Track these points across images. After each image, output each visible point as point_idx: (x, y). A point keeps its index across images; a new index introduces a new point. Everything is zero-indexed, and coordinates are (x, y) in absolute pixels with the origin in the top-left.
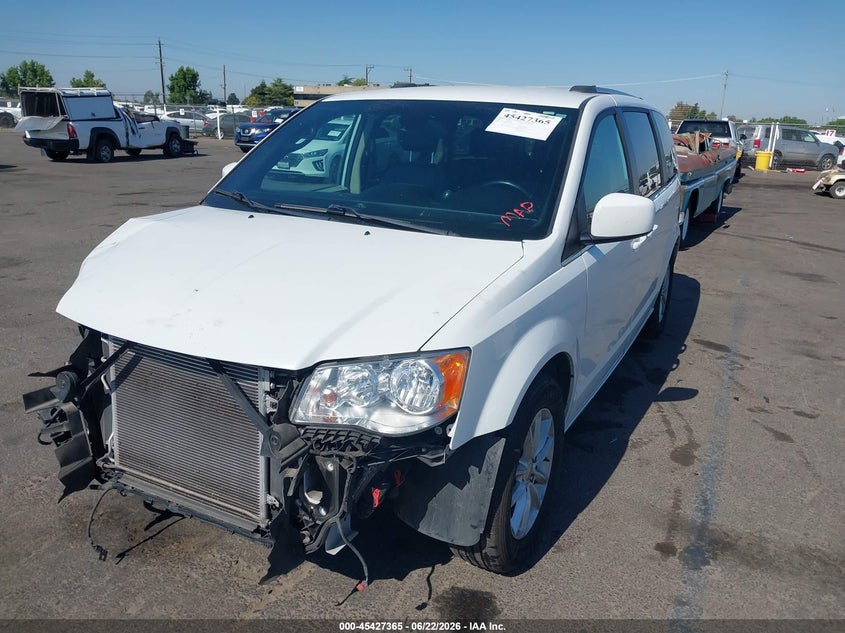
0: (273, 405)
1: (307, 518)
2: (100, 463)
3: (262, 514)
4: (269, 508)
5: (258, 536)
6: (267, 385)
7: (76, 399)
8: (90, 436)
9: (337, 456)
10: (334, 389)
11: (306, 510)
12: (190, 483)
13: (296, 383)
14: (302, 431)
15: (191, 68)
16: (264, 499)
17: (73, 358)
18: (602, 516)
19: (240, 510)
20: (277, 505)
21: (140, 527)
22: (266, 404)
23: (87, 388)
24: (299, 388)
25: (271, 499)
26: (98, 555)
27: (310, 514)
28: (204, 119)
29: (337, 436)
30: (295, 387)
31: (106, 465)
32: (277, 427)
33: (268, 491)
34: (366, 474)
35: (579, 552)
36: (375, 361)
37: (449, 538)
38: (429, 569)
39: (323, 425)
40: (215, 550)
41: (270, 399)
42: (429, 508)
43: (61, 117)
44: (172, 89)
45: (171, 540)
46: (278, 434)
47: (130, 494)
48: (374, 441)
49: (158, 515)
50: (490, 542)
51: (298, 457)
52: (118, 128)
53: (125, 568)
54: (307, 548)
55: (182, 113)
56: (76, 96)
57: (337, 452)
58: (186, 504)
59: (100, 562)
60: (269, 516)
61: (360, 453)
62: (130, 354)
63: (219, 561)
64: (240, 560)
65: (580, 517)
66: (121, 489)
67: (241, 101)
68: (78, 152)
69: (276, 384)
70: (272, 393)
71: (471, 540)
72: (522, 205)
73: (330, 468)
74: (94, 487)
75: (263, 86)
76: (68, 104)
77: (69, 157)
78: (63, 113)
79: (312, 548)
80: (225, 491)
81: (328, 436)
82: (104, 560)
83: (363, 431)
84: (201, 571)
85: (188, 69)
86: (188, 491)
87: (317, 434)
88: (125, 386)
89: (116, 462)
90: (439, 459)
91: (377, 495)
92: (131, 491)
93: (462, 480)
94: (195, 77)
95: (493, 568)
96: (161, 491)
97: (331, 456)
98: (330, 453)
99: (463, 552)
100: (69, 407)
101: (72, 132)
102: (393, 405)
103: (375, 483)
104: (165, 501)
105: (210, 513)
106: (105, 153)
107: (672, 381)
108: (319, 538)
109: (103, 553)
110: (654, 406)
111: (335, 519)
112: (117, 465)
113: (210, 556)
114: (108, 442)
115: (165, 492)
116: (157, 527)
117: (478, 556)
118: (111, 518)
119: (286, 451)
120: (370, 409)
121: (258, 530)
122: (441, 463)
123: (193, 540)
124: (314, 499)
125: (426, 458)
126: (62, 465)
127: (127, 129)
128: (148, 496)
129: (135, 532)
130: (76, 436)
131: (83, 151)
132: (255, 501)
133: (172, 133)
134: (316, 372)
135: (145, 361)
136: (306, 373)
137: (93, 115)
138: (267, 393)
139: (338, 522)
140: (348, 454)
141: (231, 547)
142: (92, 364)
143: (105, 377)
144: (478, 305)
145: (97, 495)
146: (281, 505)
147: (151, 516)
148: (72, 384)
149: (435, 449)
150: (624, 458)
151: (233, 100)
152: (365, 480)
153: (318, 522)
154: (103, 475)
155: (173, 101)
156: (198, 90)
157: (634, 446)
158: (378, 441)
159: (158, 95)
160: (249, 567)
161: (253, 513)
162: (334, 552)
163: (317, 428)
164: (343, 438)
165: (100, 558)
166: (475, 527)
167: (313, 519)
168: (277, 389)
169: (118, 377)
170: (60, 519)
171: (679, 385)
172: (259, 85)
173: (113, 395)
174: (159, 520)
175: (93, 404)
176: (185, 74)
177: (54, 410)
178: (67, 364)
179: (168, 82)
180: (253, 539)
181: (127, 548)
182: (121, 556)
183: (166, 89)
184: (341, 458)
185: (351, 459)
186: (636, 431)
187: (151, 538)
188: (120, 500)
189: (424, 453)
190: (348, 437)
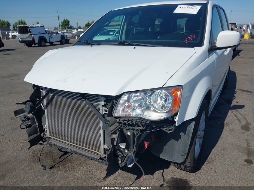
0: (106, 111)
1: (120, 154)
2: (42, 135)
3: (102, 152)
4: (105, 150)
5: (101, 160)
6: (103, 103)
7: (33, 112)
8: (38, 126)
9: (132, 129)
10: (129, 103)
11: (119, 150)
12: (75, 141)
13: (114, 101)
14: (118, 120)
15: (67, 19)
16: (103, 146)
17: (31, 97)
18: (221, 150)
19: (94, 151)
20: (108, 149)
21: (58, 157)
22: (103, 110)
23: (36, 108)
24: (116, 103)
25: (106, 147)
26: (43, 168)
27: (121, 152)
28: (72, 33)
29: (132, 121)
30: (114, 102)
31: (44, 136)
32: (108, 119)
33: (104, 143)
34: (142, 136)
35: (216, 163)
36: (145, 91)
37: (172, 160)
38: (162, 171)
39: (126, 117)
40: (84, 165)
41: (104, 108)
42: (164, 149)
43: (29, 34)
44: (62, 26)
45: (68, 162)
46: (109, 121)
47: (53, 146)
48: (147, 123)
49: (63, 153)
50: (188, 161)
51: (116, 130)
52: (46, 36)
53: (53, 172)
54: (120, 165)
55: (65, 32)
56: (34, 27)
57: (132, 127)
58: (73, 149)
59: (44, 170)
60: (105, 153)
61: (141, 128)
62: (51, 95)
63: (86, 169)
64: (93, 169)
65: (213, 150)
66: (50, 144)
67: (82, 28)
68: (35, 44)
69: (107, 102)
70: (105, 106)
71: (181, 160)
72: (191, 36)
73: (129, 134)
74: (41, 144)
75: (89, 23)
76: (32, 30)
77: (33, 46)
78: (30, 32)
79: (122, 165)
80: (88, 144)
81: (128, 121)
82: (45, 170)
83: (142, 119)
84: (79, 173)
85: (66, 20)
86: (74, 144)
87: (124, 121)
88: (49, 107)
89: (48, 135)
90: (171, 130)
91: (146, 144)
92: (53, 145)
93: (177, 138)
94: (68, 22)
95: (188, 170)
96: (64, 145)
97: (130, 129)
98: (129, 128)
99: (176, 165)
100: (30, 115)
101: (33, 38)
102: (152, 109)
103: (145, 139)
104: (66, 148)
105: (82, 153)
106: (43, 44)
107: (234, 103)
108: (125, 161)
109: (45, 167)
110: (230, 112)
111: (131, 154)
112: (48, 136)
113: (82, 168)
114: (45, 128)
115: (65, 145)
116: (63, 157)
117: (182, 166)
118: (48, 154)
119: (113, 128)
120: (143, 111)
121: (101, 158)
122: (171, 131)
123: (76, 162)
124: (123, 146)
125: (166, 129)
126: (29, 136)
127: (49, 36)
128: (60, 146)
129: (56, 159)
130: (34, 125)
131: (37, 44)
132: (99, 148)
133: (63, 37)
134: (122, 97)
135: (57, 97)
136: (118, 97)
137: (39, 32)
138: (103, 106)
139: (133, 155)
140: (136, 128)
141: (89, 164)
142: (38, 100)
143: (42, 104)
144: (183, 69)
145: (42, 146)
146: (109, 149)
147: (61, 153)
148: (31, 107)
149: (170, 126)
150: (224, 129)
151: (80, 28)
152: (142, 138)
153: (124, 155)
154: (44, 139)
155: (62, 29)
156: (69, 25)
157: (227, 125)
158: (148, 123)
159: (58, 28)
160: (96, 171)
161: (99, 152)
162: (130, 166)
163: (124, 118)
164: (134, 122)
165: (44, 169)
166: (183, 156)
167: (123, 154)
168: (107, 104)
169: (47, 104)
170: (30, 155)
171: (237, 104)
172: (87, 23)
173: (46, 110)
174: (63, 155)
175: (39, 114)
176: (65, 21)
177: (25, 117)
178: (29, 99)
179: (61, 24)
180: (99, 162)
181: (53, 165)
182: (51, 168)
183: (60, 26)
184: (134, 130)
185: (138, 130)
186: (226, 119)
187: (61, 161)
188: (50, 148)
189: (165, 128)
190: (136, 121)
